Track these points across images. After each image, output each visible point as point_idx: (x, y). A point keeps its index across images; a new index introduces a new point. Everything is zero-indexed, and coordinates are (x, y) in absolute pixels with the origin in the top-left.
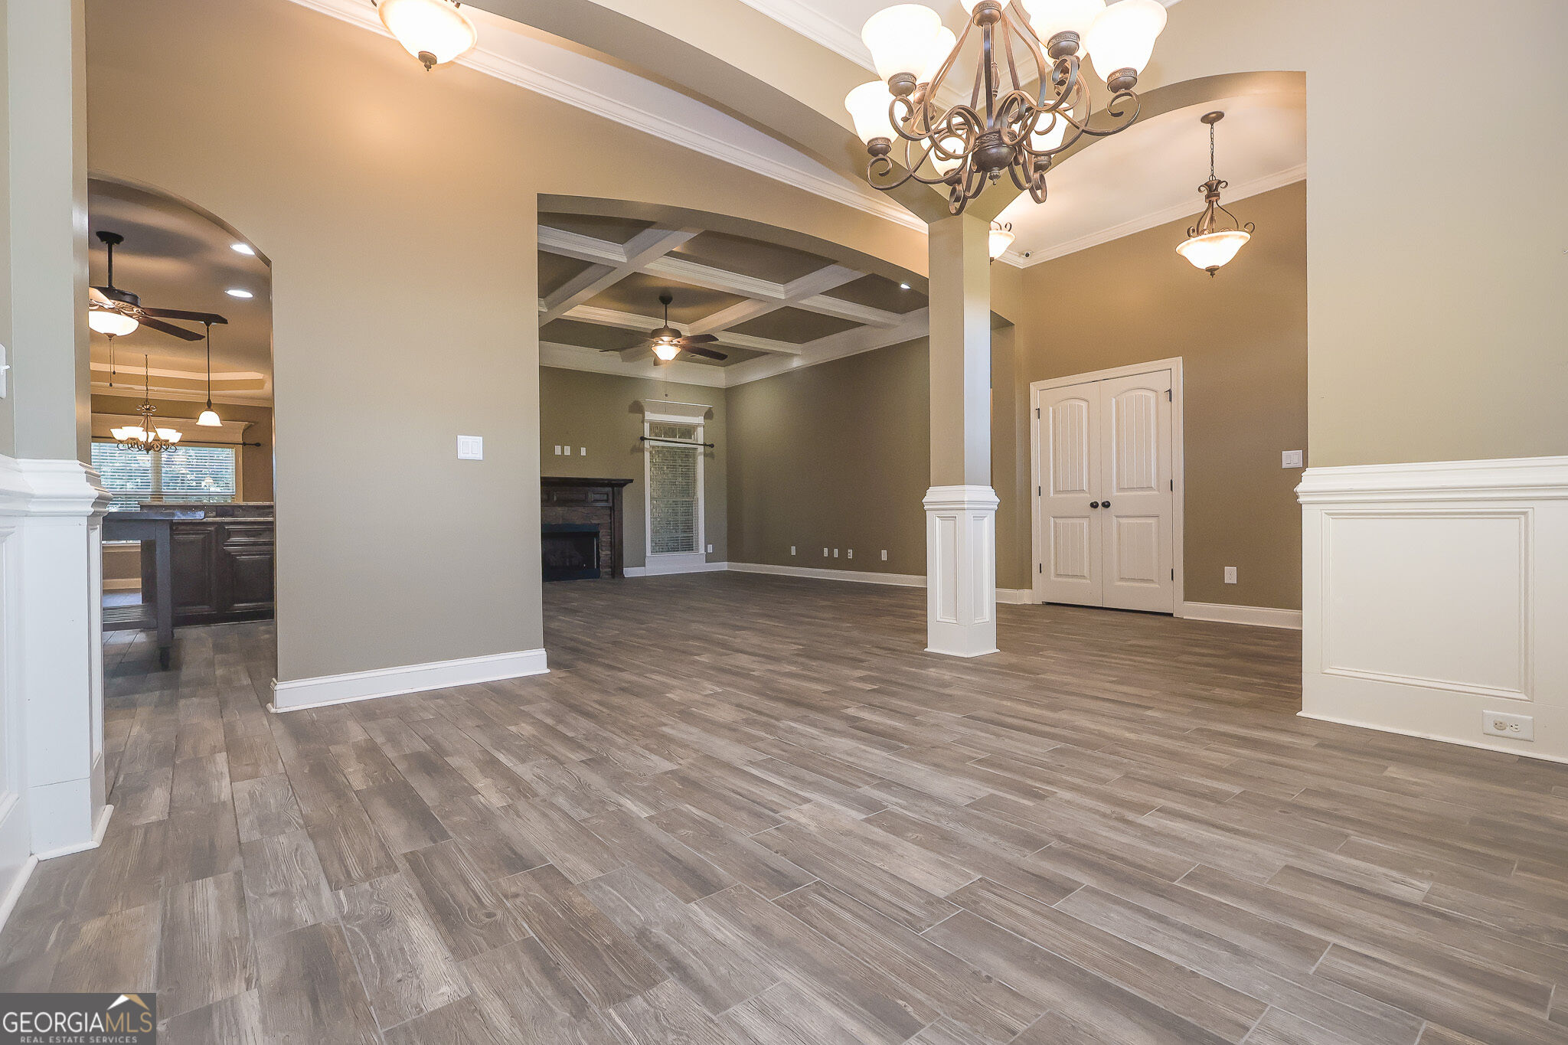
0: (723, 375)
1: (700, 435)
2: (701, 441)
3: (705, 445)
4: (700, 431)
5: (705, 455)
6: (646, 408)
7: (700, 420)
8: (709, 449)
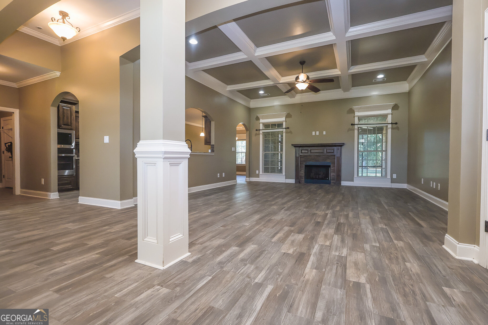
0: (408, 85)
1: (389, 119)
2: (390, 121)
3: (392, 123)
4: (390, 117)
5: (392, 128)
6: (355, 111)
7: (389, 111)
8: (395, 126)
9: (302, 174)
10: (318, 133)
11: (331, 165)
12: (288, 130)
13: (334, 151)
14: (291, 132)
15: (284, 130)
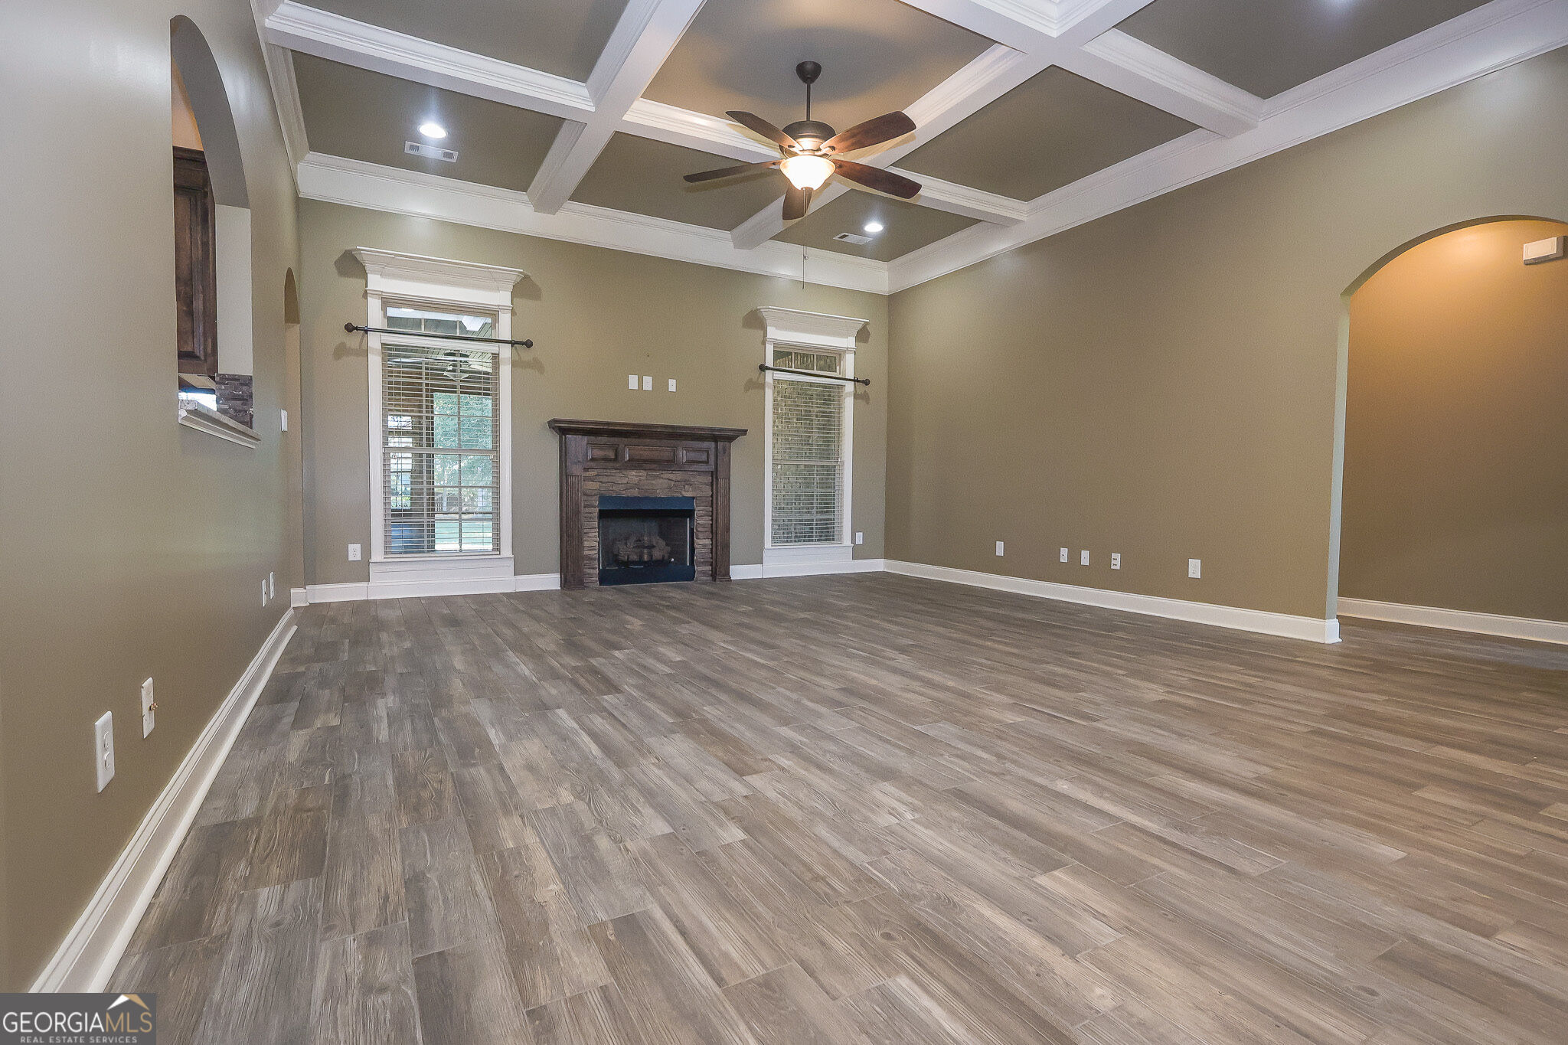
9: (591, 548)
10: (648, 383)
11: (697, 508)
12: (526, 355)
13: (708, 458)
14: (537, 365)
15: (506, 352)
